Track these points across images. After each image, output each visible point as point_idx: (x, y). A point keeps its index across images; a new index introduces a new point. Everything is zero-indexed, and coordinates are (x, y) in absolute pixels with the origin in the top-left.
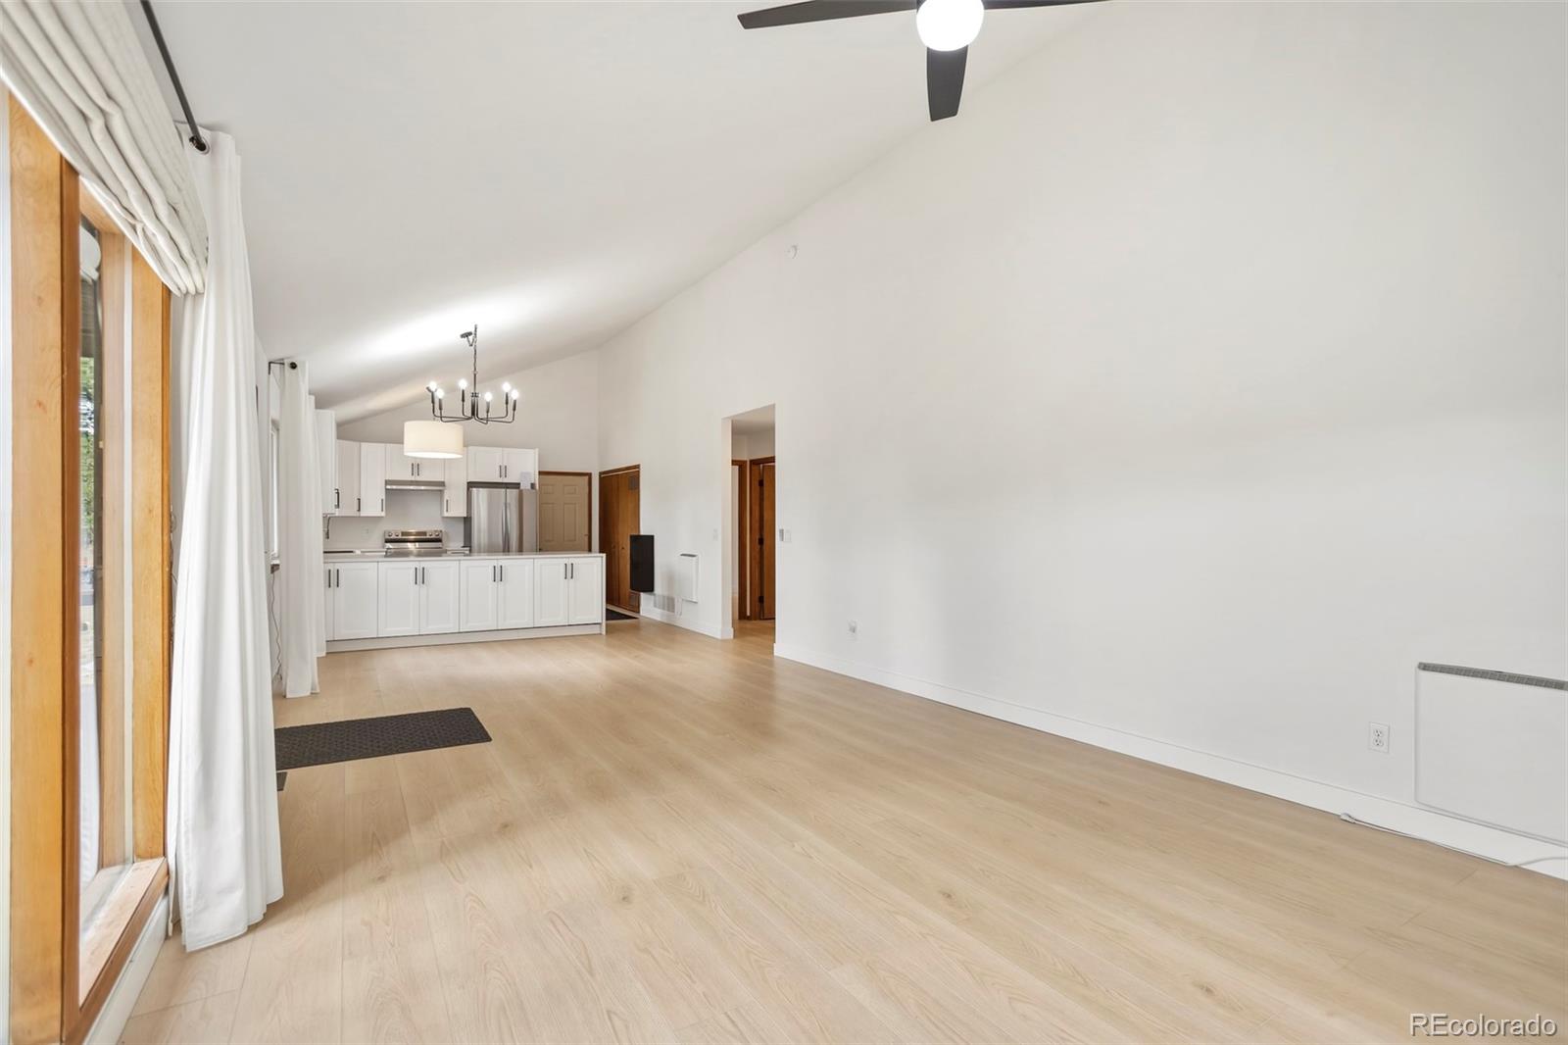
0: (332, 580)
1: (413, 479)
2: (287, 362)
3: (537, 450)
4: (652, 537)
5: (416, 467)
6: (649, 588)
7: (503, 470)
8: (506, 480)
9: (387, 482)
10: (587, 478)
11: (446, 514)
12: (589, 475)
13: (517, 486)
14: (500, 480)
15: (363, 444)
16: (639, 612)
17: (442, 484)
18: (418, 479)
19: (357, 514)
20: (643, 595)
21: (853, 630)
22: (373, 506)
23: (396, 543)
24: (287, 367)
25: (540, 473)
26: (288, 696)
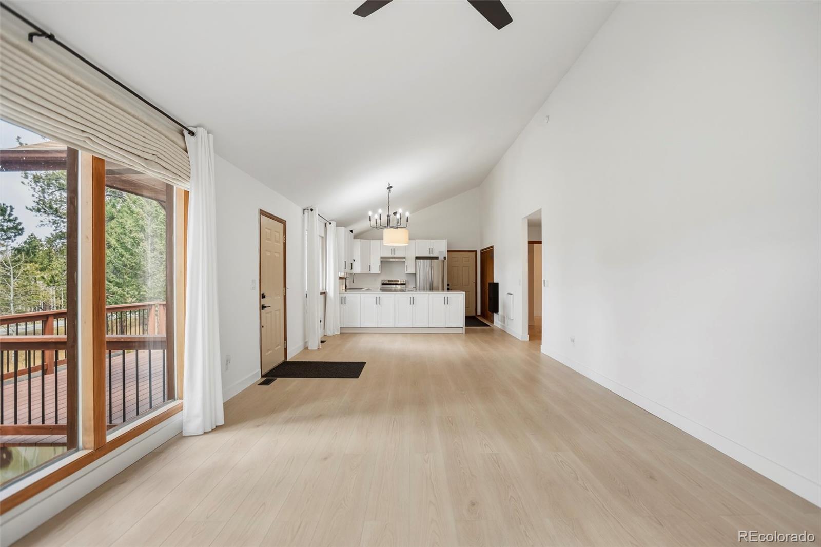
0: (343, 301)
1: (392, 256)
2: (310, 209)
3: (446, 240)
4: (498, 284)
5: (393, 250)
6: (497, 312)
7: (431, 250)
8: (432, 256)
9: (381, 258)
10: (474, 253)
11: (406, 272)
12: (476, 252)
13: (437, 258)
14: (429, 256)
15: (371, 241)
16: (493, 323)
17: (404, 258)
18: (395, 256)
19: (369, 272)
20: (495, 314)
21: (573, 341)
22: (376, 269)
23: (387, 285)
24: (310, 211)
25: (448, 251)
26: (309, 349)
